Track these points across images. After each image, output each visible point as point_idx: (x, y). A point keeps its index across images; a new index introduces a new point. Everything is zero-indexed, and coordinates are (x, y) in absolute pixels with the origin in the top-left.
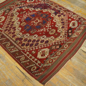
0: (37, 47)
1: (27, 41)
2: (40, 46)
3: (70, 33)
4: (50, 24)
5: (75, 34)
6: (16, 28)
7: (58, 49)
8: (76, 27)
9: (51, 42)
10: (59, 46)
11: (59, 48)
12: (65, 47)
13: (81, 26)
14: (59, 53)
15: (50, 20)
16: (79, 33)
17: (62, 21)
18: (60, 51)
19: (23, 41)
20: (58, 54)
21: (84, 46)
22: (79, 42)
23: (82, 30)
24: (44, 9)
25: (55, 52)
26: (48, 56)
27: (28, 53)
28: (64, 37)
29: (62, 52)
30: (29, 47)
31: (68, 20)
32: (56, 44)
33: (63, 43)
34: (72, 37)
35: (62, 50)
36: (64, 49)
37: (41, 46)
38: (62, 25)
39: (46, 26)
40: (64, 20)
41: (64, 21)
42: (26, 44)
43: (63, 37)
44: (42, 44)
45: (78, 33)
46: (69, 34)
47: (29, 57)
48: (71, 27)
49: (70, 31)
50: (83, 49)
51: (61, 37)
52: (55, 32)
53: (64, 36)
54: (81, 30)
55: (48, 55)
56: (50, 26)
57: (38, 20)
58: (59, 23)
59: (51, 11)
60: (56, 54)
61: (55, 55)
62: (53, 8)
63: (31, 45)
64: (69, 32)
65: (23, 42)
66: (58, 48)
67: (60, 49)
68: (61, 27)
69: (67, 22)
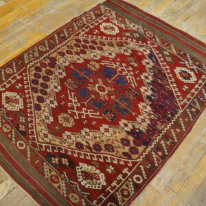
0: (29, 92)
1: (46, 75)
2: (31, 95)
3: (60, 161)
4: (90, 116)
5: (54, 173)
6: (81, 55)
7: (18, 128)
8: (79, 183)
9: (37, 116)
10: (24, 130)
11: (19, 131)
12: (19, 142)
13: (80, 198)
14: (8, 129)
15: (108, 117)
16: (56, 185)
17: (103, 148)
18: (11, 132)
19: (48, 68)
20: (6, 127)
21: (14, 188)
22: (28, 178)
23: (68, 198)
24: (151, 105)
25: (12, 121)
26: (6, 109)
27: (19, 78)
28: (47, 143)
29: (9, 136)
30: (33, 78)
31: (109, 164)
32: (30, 124)
33: (28, 139)
34: (45, 163)
35: (13, 136)
36: (14, 139)
37: (30, 98)
38: (88, 144)
39: (84, 109)
40: (107, 152)
41: (102, 152)
42: (40, 73)
43: (47, 140)
44: (35, 98)
45: (56, 183)
46: (57, 159)
47: (10, 79)
48: (79, 165)
49: (65, 161)
50: (7, 185)
51: (46, 136)
52: (64, 125)
53: (50, 143)
54: (68, 194)
55: (8, 109)
56: (84, 117)
57: (106, 92)
58: (95, 138)
59: (143, 121)
60: (7, 122)
61: (4, 121)
62: (159, 127)
63: (35, 82)
64: (63, 159)
65: (44, 69)
66: (20, 129)
67: (15, 132)
68: (79, 140)
69: (102, 160)
